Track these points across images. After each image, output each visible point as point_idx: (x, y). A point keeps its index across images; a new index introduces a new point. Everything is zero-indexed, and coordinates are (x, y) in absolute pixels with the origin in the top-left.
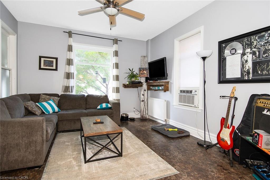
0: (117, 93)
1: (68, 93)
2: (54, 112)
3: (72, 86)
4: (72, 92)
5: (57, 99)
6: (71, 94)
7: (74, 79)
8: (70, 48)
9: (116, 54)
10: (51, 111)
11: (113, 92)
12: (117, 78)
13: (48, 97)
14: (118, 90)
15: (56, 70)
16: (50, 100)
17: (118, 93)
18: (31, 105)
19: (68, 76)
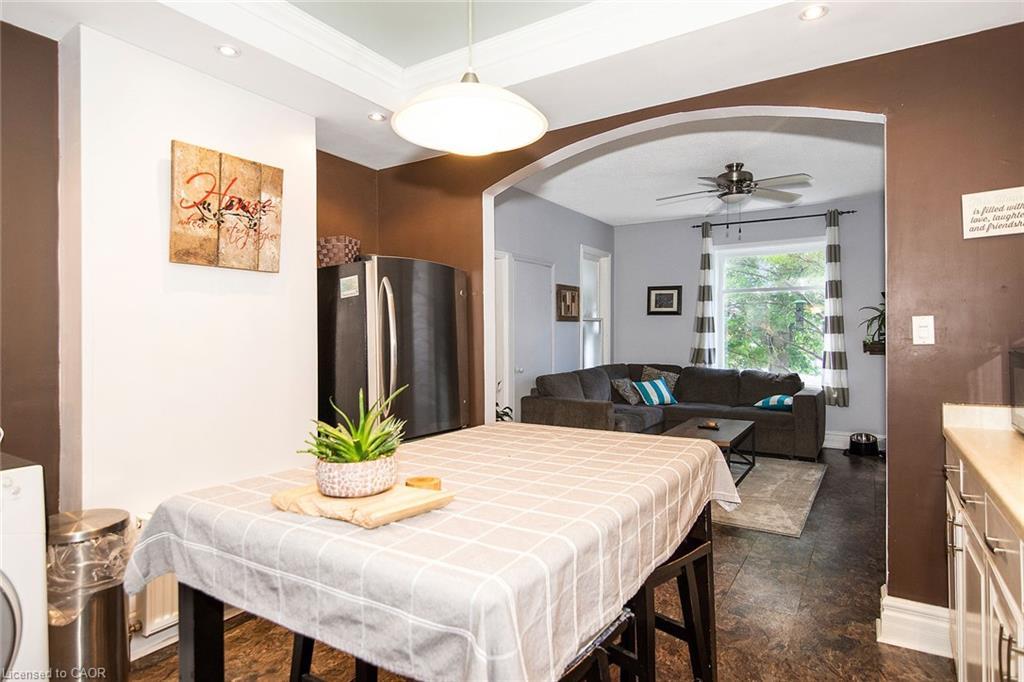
0: (835, 368)
1: (701, 365)
2: (662, 403)
3: (711, 347)
4: (710, 362)
5: (674, 377)
6: (707, 366)
7: (714, 331)
8: (706, 262)
9: (834, 254)
10: (656, 400)
11: (824, 367)
12: (837, 325)
13: (656, 371)
14: (839, 361)
15: (677, 313)
16: (659, 378)
17: (842, 368)
18: (625, 385)
19: (703, 325)
